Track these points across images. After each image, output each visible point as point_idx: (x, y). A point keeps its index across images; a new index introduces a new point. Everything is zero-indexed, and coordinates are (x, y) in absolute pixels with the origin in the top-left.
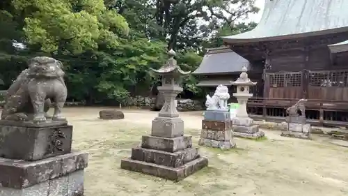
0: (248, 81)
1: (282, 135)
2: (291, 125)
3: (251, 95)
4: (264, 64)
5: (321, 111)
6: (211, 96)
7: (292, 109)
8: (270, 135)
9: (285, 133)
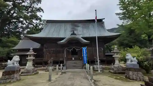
0: (33, 53)
1: (46, 71)
2: (48, 67)
3: (34, 58)
4: (44, 46)
5: (59, 61)
6: (10, 60)
7: (49, 62)
8: (40, 72)
9: (47, 70)
